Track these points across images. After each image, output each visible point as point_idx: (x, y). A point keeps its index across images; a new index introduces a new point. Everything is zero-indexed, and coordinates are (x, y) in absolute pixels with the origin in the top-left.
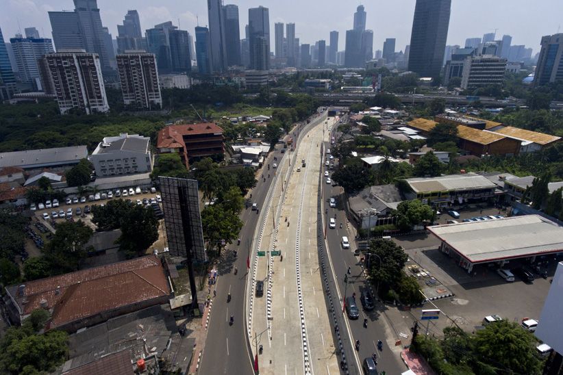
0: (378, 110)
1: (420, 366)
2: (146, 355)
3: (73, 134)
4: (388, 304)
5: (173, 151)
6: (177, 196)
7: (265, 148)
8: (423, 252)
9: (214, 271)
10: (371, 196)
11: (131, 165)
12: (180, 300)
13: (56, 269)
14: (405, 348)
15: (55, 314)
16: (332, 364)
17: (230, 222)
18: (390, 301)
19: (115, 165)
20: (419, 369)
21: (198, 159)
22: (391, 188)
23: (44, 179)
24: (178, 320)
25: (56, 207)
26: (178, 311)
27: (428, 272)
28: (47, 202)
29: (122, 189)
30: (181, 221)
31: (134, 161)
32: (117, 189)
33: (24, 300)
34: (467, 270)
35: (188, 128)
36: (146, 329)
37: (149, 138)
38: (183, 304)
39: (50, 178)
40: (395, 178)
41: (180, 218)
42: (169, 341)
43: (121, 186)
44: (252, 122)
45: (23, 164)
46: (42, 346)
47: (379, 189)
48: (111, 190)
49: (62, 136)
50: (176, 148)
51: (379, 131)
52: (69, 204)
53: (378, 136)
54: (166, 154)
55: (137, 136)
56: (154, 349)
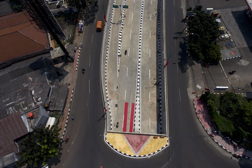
1: (203, 110)
4: (195, 60)
8: (232, 12)
9: (81, 23)
16: (153, 92)
20: (202, 112)
27: (230, 35)
36: (33, 81)
38: (59, 55)
42: (50, 88)
56: (40, 99)
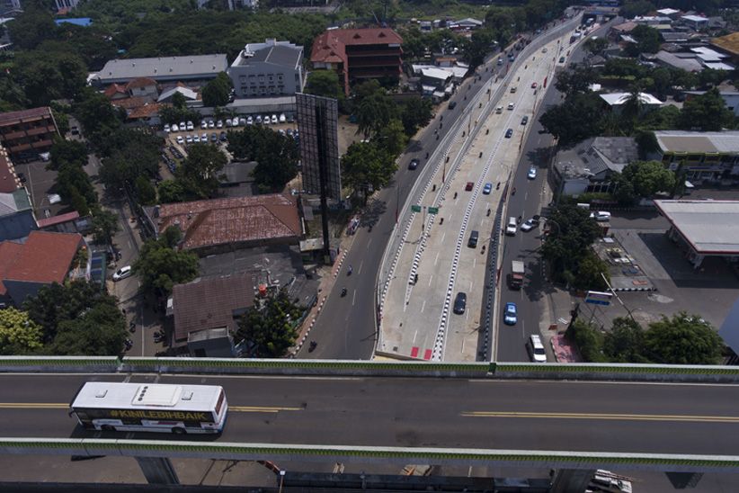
0: (670, 15)
1: (570, 353)
2: (269, 284)
3: (211, 37)
4: (559, 286)
5: (329, 67)
6: (314, 118)
7: (460, 71)
8: (639, 234)
9: (355, 220)
10: (591, 151)
11: (276, 84)
12: (311, 244)
13: (190, 195)
14: (560, 333)
15: (187, 237)
16: (471, 340)
17: (382, 163)
18: (561, 283)
19: (257, 81)
20: (567, 356)
21: (361, 81)
22: (627, 143)
23: (178, 95)
24: (306, 264)
25: (191, 130)
26: (308, 254)
27: (632, 259)
28: (182, 124)
29: (263, 114)
30: (316, 150)
31: (280, 78)
32: (258, 114)
33: (159, 221)
34: (694, 265)
35: (354, 35)
36: (271, 263)
37: (302, 47)
38: (314, 248)
39: (185, 95)
40: (639, 128)
41: (316, 146)
42: (293, 279)
43: (263, 111)
44: (453, 29)
45: (156, 74)
46: (175, 259)
47: (607, 142)
48: (251, 115)
49: (199, 40)
50: (333, 64)
51: (656, 52)
52: (204, 128)
53: (650, 60)
54: (320, 71)
55: (286, 43)
56: (277, 281)
